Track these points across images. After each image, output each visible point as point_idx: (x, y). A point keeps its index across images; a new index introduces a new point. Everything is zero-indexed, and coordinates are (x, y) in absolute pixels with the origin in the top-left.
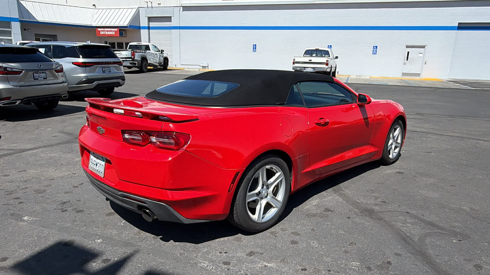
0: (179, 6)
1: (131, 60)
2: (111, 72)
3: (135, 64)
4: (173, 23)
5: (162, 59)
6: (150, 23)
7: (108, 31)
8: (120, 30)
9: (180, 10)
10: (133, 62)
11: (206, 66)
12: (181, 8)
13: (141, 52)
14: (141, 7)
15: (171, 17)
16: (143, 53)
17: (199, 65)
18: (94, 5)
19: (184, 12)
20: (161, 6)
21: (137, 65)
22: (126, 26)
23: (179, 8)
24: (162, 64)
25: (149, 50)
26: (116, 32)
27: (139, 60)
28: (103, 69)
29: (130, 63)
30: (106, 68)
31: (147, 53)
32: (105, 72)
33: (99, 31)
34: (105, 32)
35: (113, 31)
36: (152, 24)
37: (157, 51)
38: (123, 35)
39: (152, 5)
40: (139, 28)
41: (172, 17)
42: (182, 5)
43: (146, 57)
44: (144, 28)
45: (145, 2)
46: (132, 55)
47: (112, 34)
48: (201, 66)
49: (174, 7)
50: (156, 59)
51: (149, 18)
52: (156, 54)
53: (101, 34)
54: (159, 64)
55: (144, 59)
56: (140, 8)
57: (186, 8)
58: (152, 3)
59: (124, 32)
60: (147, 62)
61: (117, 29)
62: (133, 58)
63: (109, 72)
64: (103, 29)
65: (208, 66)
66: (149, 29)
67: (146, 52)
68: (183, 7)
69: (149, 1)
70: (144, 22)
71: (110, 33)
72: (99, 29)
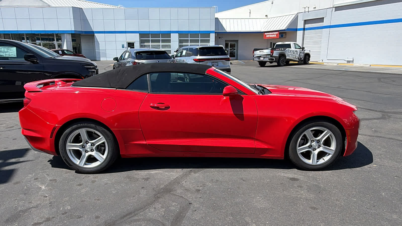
0: (332, 7)
1: (270, 56)
2: (219, 65)
3: (273, 59)
4: (325, 24)
5: (303, 55)
6: (306, 25)
7: (271, 34)
8: (280, 33)
9: (332, 11)
10: (271, 58)
11: (351, 61)
12: (334, 8)
13: (280, 50)
14: (300, 12)
15: (323, 18)
16: (282, 50)
17: (344, 60)
18: (266, 16)
19: (336, 12)
20: (316, 9)
21: (274, 60)
22: (284, 29)
23: (331, 9)
24: (303, 59)
25: (290, 47)
26: (277, 34)
27: (277, 56)
28: (213, 63)
29: (269, 59)
30: (215, 63)
31: (287, 50)
32: (214, 66)
33: (266, 35)
34: (269, 35)
35: (275, 34)
36: (307, 26)
37: (299, 49)
38: (283, 37)
39: (308, 10)
40: (296, 30)
41: (325, 18)
42: (334, 6)
43: (284, 53)
44: (300, 29)
45: (303, 8)
46: (271, 53)
47: (274, 36)
48: (346, 60)
49: (327, 9)
50: (296, 55)
51: (305, 21)
52: (296, 51)
53: (267, 37)
54: (298, 59)
55: (282, 55)
56: (299, 14)
57: (338, 8)
58: (309, 8)
59: (284, 34)
60: (286, 57)
61: (278, 32)
62: (271, 54)
63: (217, 65)
64: (268, 33)
65: (353, 61)
66: (304, 30)
67: (285, 50)
68: (335, 7)
69: (307, 7)
70: (300, 25)
71: (273, 36)
72: (266, 34)
